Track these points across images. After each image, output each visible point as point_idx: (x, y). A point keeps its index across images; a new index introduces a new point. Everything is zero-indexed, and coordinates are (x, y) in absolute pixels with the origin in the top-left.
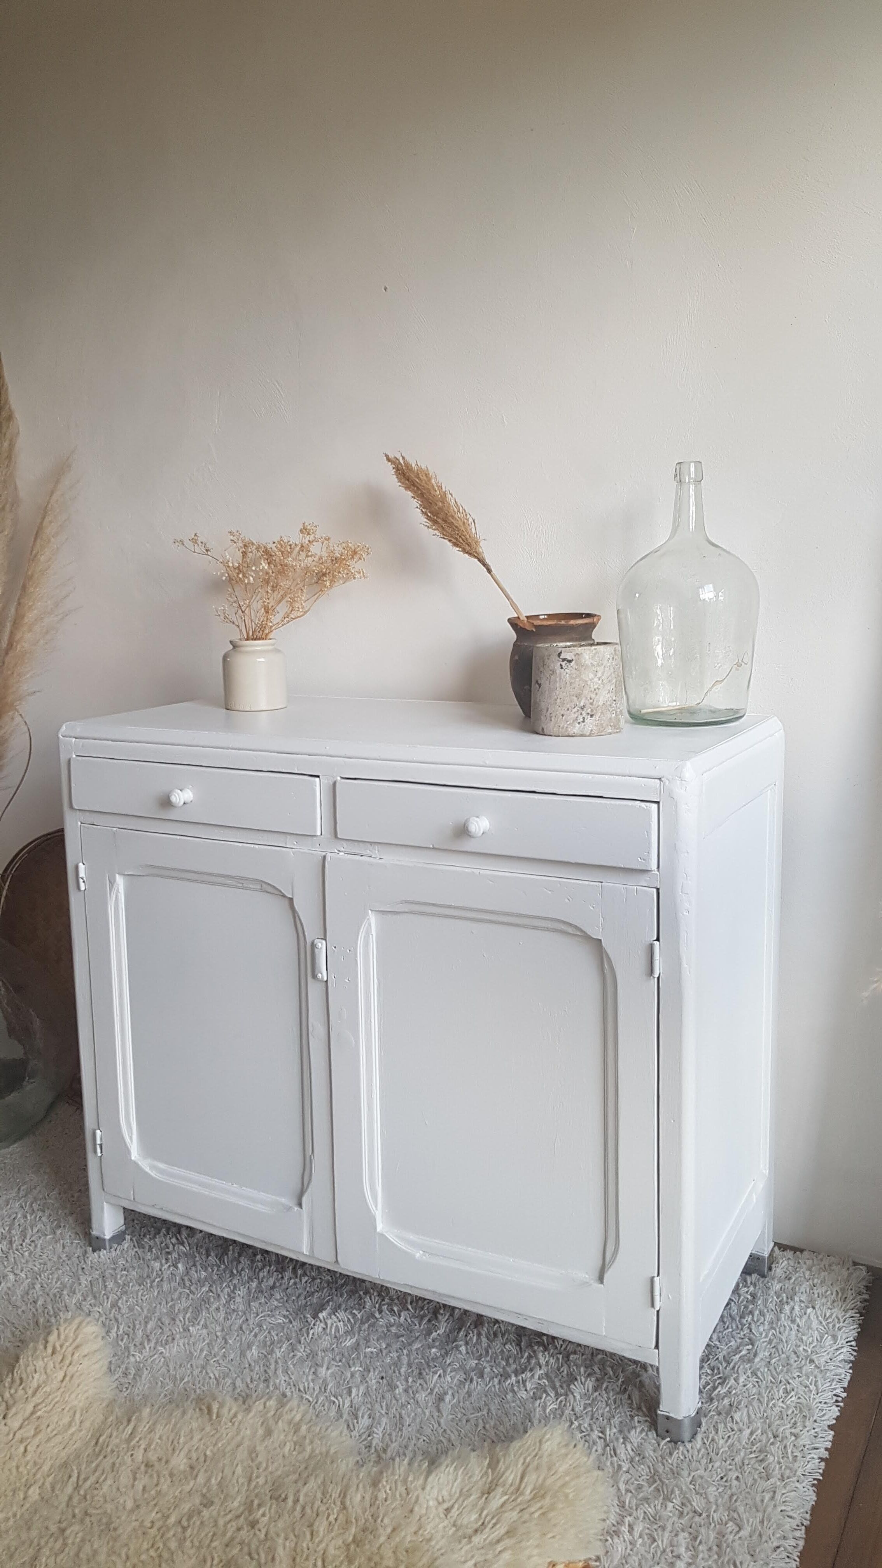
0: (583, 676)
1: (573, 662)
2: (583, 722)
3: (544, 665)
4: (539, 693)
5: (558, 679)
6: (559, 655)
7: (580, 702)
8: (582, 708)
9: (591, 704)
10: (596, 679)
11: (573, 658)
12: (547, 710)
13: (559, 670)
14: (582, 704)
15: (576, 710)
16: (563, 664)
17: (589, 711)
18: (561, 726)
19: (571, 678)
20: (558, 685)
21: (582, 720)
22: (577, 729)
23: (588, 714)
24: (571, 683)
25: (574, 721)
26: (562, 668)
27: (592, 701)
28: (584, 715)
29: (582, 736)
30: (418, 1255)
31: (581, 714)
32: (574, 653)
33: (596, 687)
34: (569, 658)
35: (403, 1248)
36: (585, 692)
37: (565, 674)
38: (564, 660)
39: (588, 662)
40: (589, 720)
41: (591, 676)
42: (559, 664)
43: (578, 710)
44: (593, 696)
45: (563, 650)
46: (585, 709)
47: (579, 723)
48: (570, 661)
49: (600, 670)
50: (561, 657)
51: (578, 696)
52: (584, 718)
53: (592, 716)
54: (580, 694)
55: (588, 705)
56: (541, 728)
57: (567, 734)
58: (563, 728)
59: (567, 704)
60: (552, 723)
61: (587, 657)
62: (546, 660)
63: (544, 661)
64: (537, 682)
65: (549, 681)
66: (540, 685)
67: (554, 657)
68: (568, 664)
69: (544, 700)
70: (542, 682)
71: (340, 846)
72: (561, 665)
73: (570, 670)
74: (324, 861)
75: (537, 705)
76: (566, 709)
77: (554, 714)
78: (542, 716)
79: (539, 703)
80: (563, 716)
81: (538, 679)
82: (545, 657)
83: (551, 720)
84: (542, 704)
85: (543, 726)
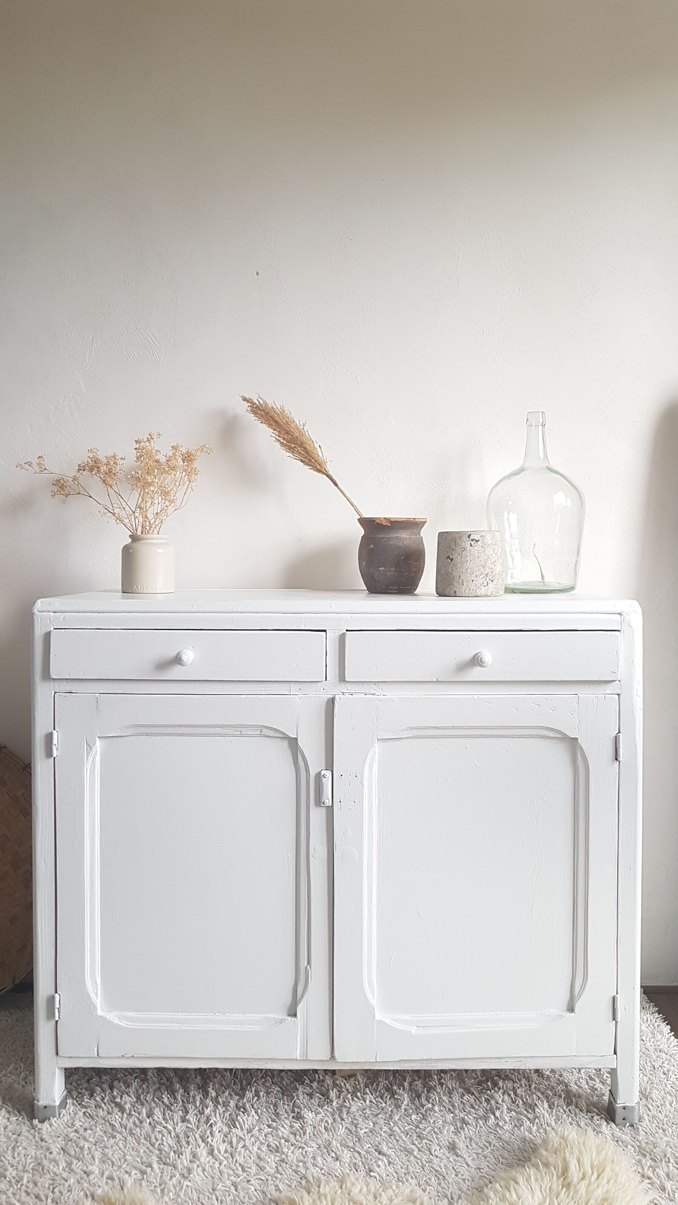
0: (485, 552)
1: (480, 542)
2: (487, 585)
3: (455, 545)
4: (451, 566)
5: (468, 555)
6: (469, 537)
7: (485, 571)
8: (486, 575)
9: (492, 572)
10: (492, 555)
11: (480, 539)
12: (461, 577)
13: (469, 547)
15: (482, 576)
16: (472, 543)
17: (491, 577)
18: (472, 588)
19: (478, 553)
20: (468, 558)
22: (482, 591)
23: (490, 580)
24: (478, 557)
25: (481, 585)
26: (471, 546)
27: (492, 570)
28: (488, 580)
29: (486, 596)
30: (413, 1031)
31: (486, 579)
32: (480, 535)
33: (494, 560)
34: (478, 539)
35: (400, 1028)
36: (488, 564)
37: (473, 550)
38: (473, 540)
39: (488, 542)
40: (491, 584)
41: (489, 552)
42: (469, 543)
43: (484, 577)
44: (494, 566)
45: (472, 533)
46: (488, 576)
47: (484, 586)
48: (477, 541)
49: (496, 548)
50: (471, 538)
51: (484, 567)
52: (487, 582)
53: (492, 581)
54: (485, 565)
55: (490, 574)
56: (453, 591)
57: (475, 595)
58: (473, 590)
59: (476, 572)
60: (464, 587)
61: (489, 539)
62: (458, 541)
63: (455, 542)
64: (448, 557)
65: (461, 556)
66: (452, 560)
67: (465, 538)
68: (476, 543)
69: (456, 570)
70: (454, 557)
71: (350, 688)
72: (471, 544)
73: (478, 547)
74: (332, 701)
75: (449, 574)
76: (475, 576)
77: (466, 580)
78: (454, 583)
79: (452, 573)
80: (473, 581)
81: (449, 555)
82: (457, 539)
83: (463, 584)
84: (454, 573)
85: (456, 590)
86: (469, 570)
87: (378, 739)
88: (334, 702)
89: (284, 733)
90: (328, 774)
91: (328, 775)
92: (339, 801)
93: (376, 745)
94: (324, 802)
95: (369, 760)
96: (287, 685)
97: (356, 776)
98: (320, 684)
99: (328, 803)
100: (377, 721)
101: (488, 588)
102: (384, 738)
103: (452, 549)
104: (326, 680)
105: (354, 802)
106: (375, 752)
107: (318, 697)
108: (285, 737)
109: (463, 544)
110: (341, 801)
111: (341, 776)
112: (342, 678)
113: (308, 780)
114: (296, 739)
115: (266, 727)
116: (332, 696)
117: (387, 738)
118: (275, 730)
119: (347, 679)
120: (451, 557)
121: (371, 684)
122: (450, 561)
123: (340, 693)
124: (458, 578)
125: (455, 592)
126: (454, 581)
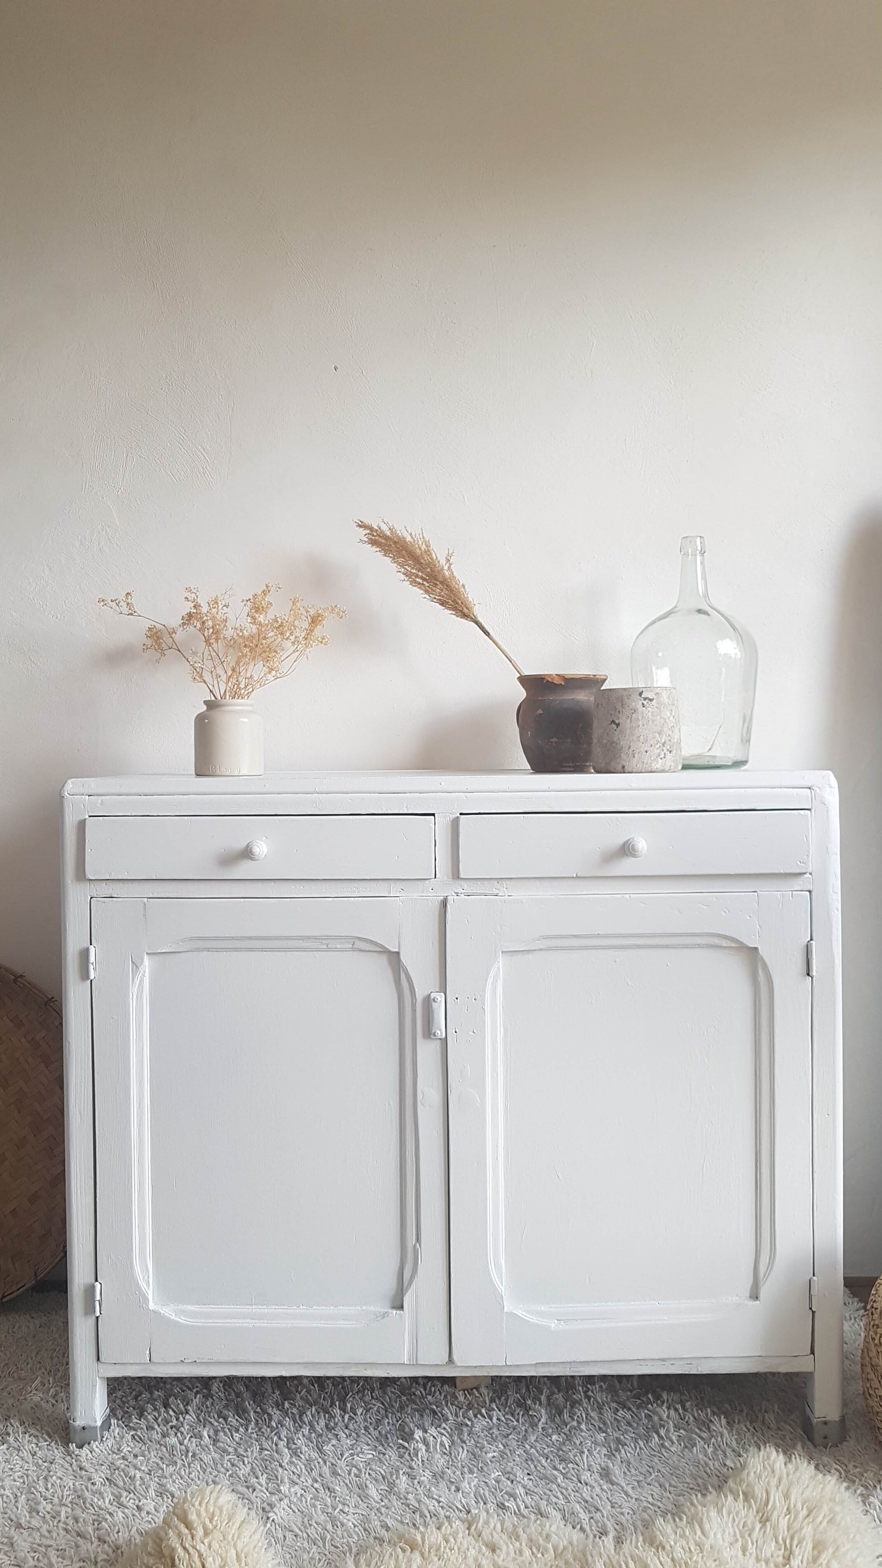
0: (662, 714)
1: (654, 701)
2: (665, 757)
3: (623, 704)
4: (616, 733)
5: (640, 718)
6: (640, 694)
7: (661, 738)
8: (664, 744)
9: (670, 740)
10: (672, 718)
11: (655, 697)
12: (629, 747)
13: (640, 708)
14: (663, 741)
15: (657, 746)
16: (645, 702)
17: (668, 747)
18: (645, 761)
19: (652, 715)
20: (640, 723)
21: (663, 756)
22: (658, 765)
23: (668, 750)
24: (653, 721)
25: (657, 757)
26: (644, 706)
27: (669, 738)
28: (665, 751)
29: (663, 771)
30: (553, 1325)
31: (663, 750)
32: (654, 693)
33: (672, 725)
34: (652, 698)
35: (536, 1321)
36: (665, 729)
37: (647, 712)
38: (645, 699)
39: (666, 701)
40: (669, 756)
41: (668, 714)
42: (641, 703)
43: (660, 747)
44: (671, 733)
45: (644, 689)
46: (665, 746)
47: (661, 759)
48: (651, 700)
50: (643, 696)
51: (660, 733)
52: (665, 754)
53: (670, 752)
54: (662, 731)
55: (668, 742)
56: (621, 766)
57: (650, 769)
58: (647, 764)
59: (650, 740)
60: (635, 760)
61: (666, 697)
62: (626, 700)
63: (622, 701)
64: (613, 722)
65: (631, 720)
66: (618, 725)
67: (635, 696)
68: (650, 702)
69: (624, 738)
70: (621, 721)
71: (467, 887)
72: (643, 704)
73: (651, 708)
74: (444, 903)
75: (614, 744)
76: (649, 745)
77: (638, 751)
78: (622, 755)
79: (618, 742)
80: (647, 752)
81: (615, 719)
82: (624, 697)
83: (634, 757)
84: (622, 743)
85: (624, 764)
86: (642, 737)
87: (502, 952)
88: (446, 905)
89: (382, 946)
90: (440, 997)
91: (439, 999)
92: (454, 1031)
93: (501, 960)
94: (435, 1033)
95: (492, 979)
96: (385, 884)
97: (475, 999)
98: (427, 882)
99: (439, 1034)
100: (501, 928)
101: (666, 761)
102: (510, 950)
103: (618, 711)
104: (435, 878)
105: (473, 1032)
106: (498, 968)
107: (425, 899)
108: (384, 951)
109: (633, 704)
110: (457, 1030)
111: (457, 999)
112: (456, 874)
113: (414, 1005)
114: (398, 953)
115: (360, 939)
116: (442, 898)
117: (513, 950)
118: (372, 942)
119: (461, 876)
120: (617, 722)
121: (492, 882)
122: (615, 727)
123: (453, 894)
124: (627, 748)
125: (623, 767)
126: (621, 753)
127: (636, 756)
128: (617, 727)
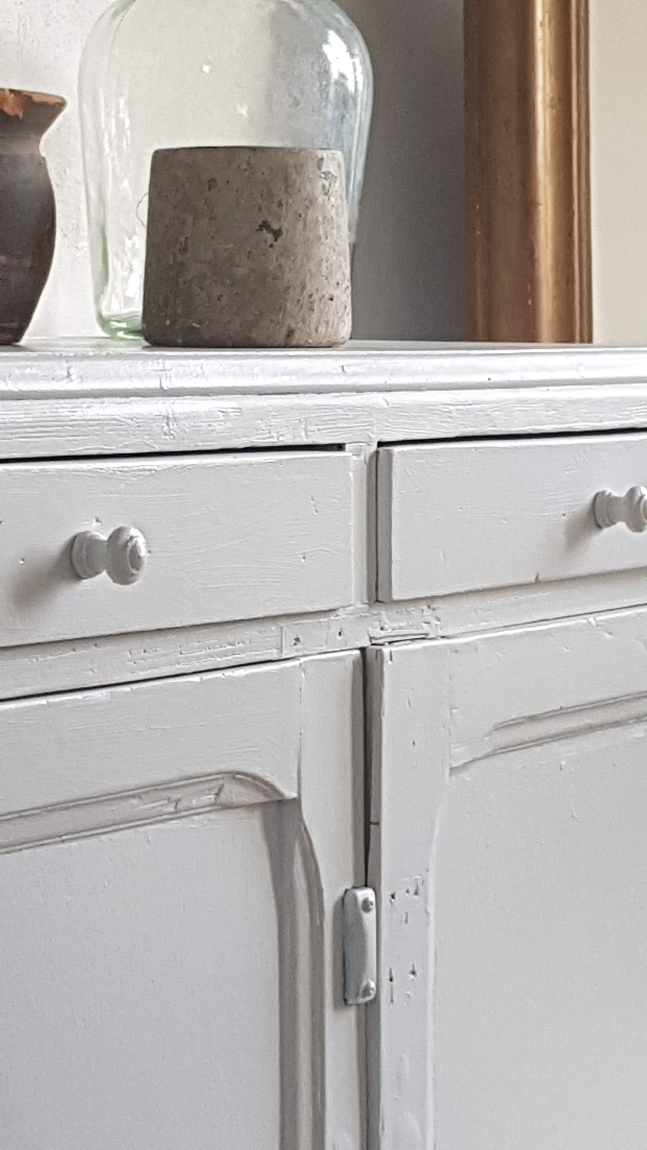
3: (286, 188)
4: (276, 253)
5: (320, 219)
6: (318, 162)
12: (303, 288)
13: (321, 197)
16: (326, 183)
26: (324, 193)
34: (334, 172)
38: (326, 174)
45: (323, 152)
48: (335, 179)
50: (322, 167)
56: (284, 331)
62: (294, 176)
64: (265, 226)
65: (300, 223)
66: (277, 234)
67: (310, 168)
68: (333, 184)
69: (292, 265)
70: (285, 225)
72: (323, 186)
73: (335, 198)
75: (269, 279)
77: (320, 294)
78: (288, 304)
79: (279, 274)
80: (332, 299)
81: (269, 219)
82: (289, 170)
83: (312, 310)
84: (288, 276)
85: (293, 326)
86: (324, 265)
103: (276, 200)
109: (307, 186)
120: (275, 226)
122: (270, 236)
124: (299, 290)
125: (290, 333)
126: (286, 300)
127: (316, 307)
128: (276, 240)
